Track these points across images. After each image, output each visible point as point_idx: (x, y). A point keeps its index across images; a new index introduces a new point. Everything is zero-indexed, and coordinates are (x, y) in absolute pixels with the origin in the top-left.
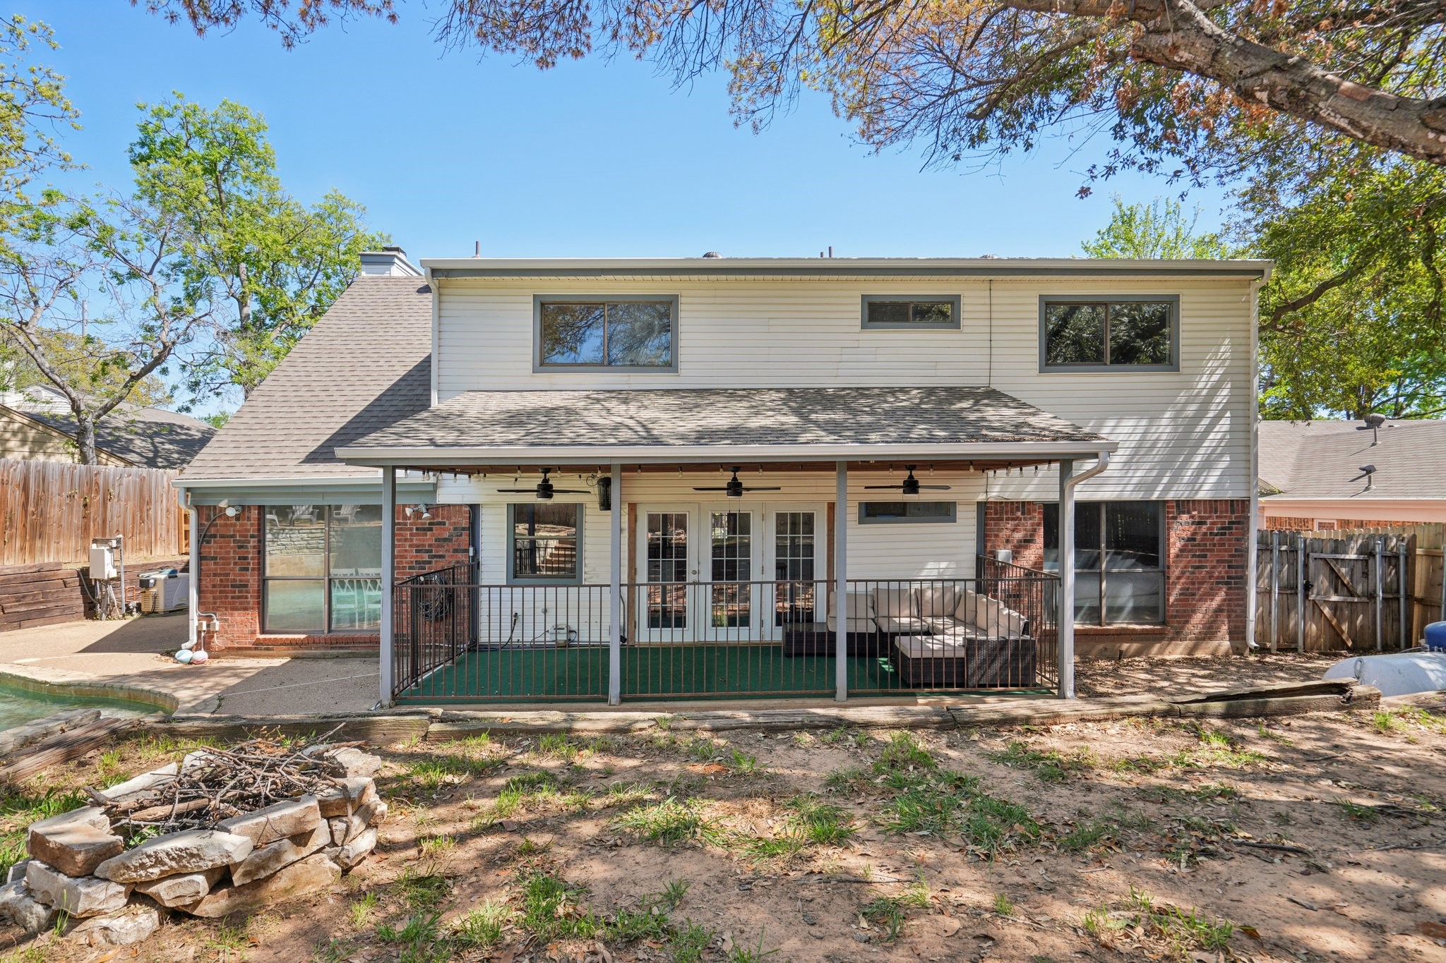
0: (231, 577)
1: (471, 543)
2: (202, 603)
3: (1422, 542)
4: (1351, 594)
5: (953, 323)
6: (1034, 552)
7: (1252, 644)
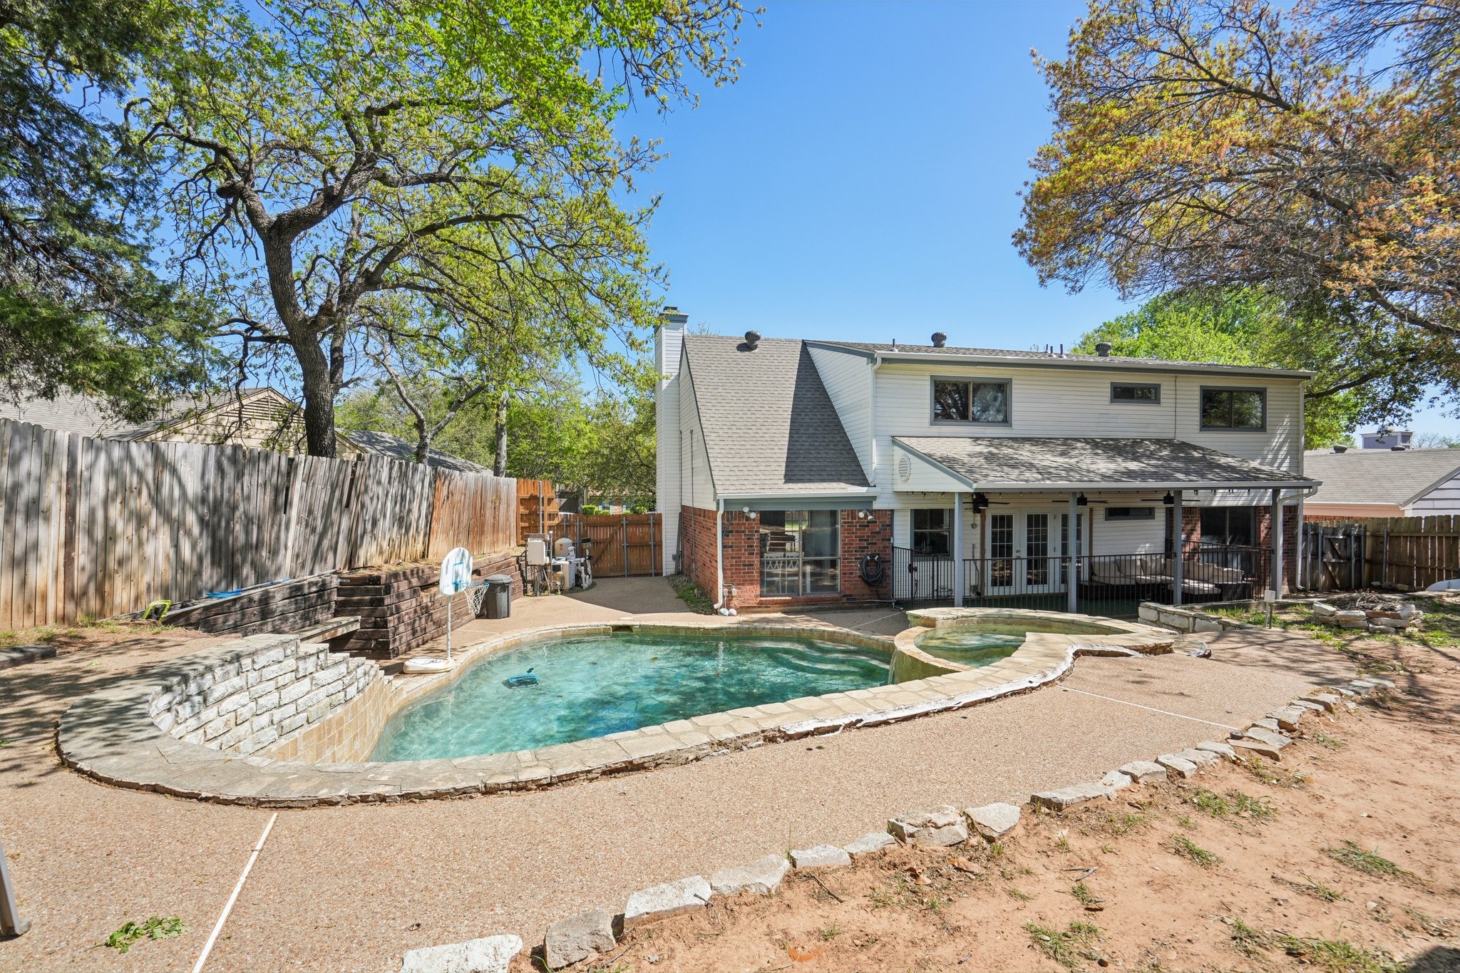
0: (743, 559)
1: (892, 535)
2: (724, 577)
3: (1370, 528)
4: (1340, 558)
5: (1157, 400)
6: (1196, 536)
7: (1300, 587)
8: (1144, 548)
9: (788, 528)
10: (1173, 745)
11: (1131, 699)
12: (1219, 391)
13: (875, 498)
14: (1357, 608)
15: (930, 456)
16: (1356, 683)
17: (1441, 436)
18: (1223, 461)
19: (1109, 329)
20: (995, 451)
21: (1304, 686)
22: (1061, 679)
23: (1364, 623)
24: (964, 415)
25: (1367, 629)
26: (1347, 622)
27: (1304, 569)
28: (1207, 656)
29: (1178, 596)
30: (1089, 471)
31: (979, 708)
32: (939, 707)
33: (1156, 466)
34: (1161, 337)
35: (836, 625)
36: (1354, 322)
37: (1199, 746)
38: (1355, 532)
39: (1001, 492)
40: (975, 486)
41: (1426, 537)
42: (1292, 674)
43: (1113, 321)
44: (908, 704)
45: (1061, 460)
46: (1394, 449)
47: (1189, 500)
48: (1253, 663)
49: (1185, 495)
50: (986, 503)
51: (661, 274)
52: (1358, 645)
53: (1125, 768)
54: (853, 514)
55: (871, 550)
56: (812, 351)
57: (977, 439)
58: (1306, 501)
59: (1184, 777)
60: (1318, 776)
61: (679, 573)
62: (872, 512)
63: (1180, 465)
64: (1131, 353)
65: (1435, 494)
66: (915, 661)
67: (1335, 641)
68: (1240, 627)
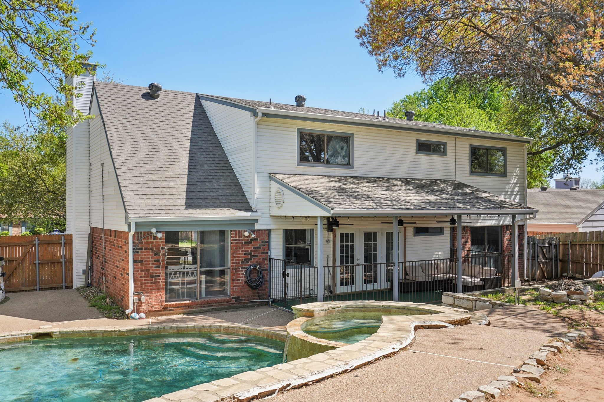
0: (150, 271)
1: (269, 249)
2: (135, 287)
3: (561, 240)
4: (546, 259)
5: (444, 153)
6: (468, 246)
7: (526, 278)
8: (437, 255)
9: (181, 245)
10: (484, 380)
11: (454, 355)
12: (479, 148)
13: (256, 221)
14: (562, 290)
15: (299, 189)
16: (569, 335)
17: (592, 181)
18: (484, 195)
19: (410, 101)
20: (344, 186)
21: (545, 338)
22: (410, 345)
23: (566, 299)
24: (317, 159)
25: (568, 303)
26: (557, 298)
27: (528, 267)
28: (489, 324)
29: (460, 287)
30: (405, 202)
31: (364, 369)
32: (340, 370)
33: (446, 199)
34: (445, 109)
35: (229, 321)
36: (552, 109)
37: (499, 378)
38: (554, 242)
39: (349, 217)
40: (332, 212)
41: (589, 245)
42: (536, 332)
43: (412, 95)
44: (320, 370)
45: (388, 193)
46: (571, 189)
47: (466, 222)
48: (515, 327)
49: (464, 218)
50: (337, 224)
51: (89, 32)
52: (564, 312)
53: (462, 396)
54: (240, 233)
55: (254, 261)
56: (204, 103)
57: (330, 177)
58: (529, 222)
59: (494, 398)
60: (561, 389)
61: (88, 285)
62: (255, 231)
63: (460, 198)
64: (427, 119)
65: (593, 218)
66: (304, 342)
67: (553, 310)
68: (502, 305)
